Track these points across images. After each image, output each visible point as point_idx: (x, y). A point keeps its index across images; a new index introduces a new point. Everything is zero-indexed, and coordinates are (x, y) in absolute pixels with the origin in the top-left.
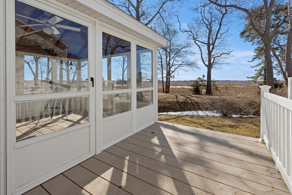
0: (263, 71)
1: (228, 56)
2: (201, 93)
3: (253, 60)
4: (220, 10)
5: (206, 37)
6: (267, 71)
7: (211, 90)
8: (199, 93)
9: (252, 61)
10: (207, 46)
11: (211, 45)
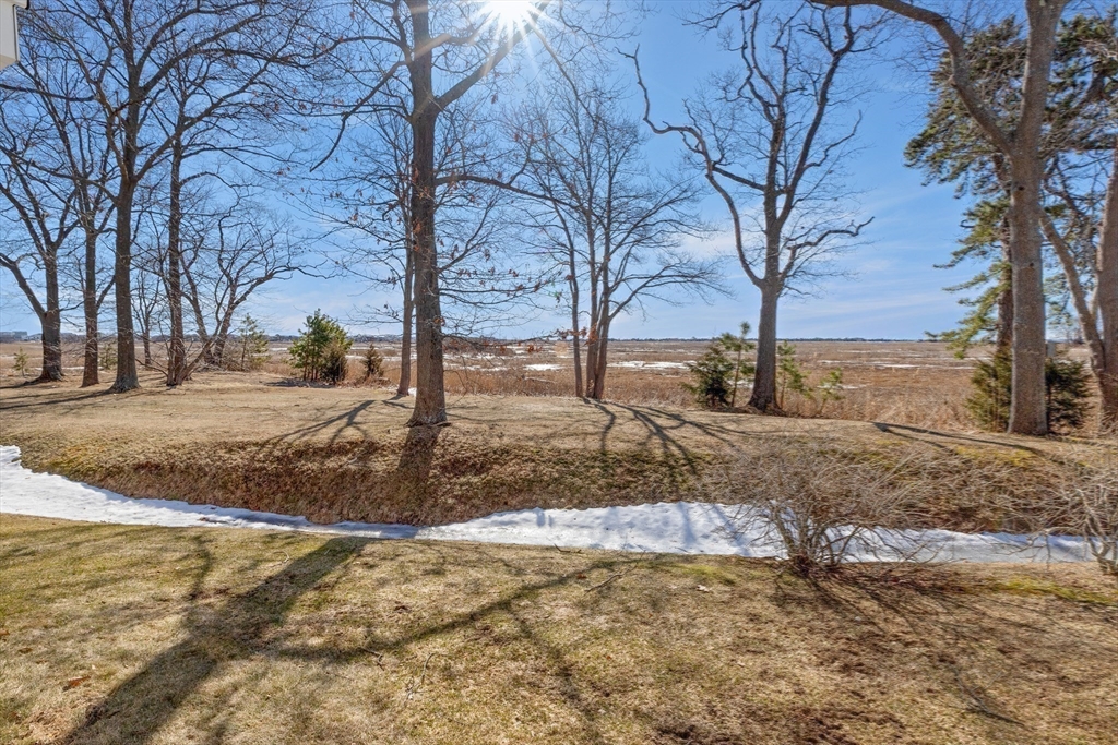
0: (997, 306)
1: (852, 241)
2: (730, 400)
3: (954, 261)
4: (825, 34)
5: (760, 155)
6: (1018, 309)
7: (774, 390)
8: (725, 401)
9: (950, 266)
10: (763, 199)
11: (781, 192)
